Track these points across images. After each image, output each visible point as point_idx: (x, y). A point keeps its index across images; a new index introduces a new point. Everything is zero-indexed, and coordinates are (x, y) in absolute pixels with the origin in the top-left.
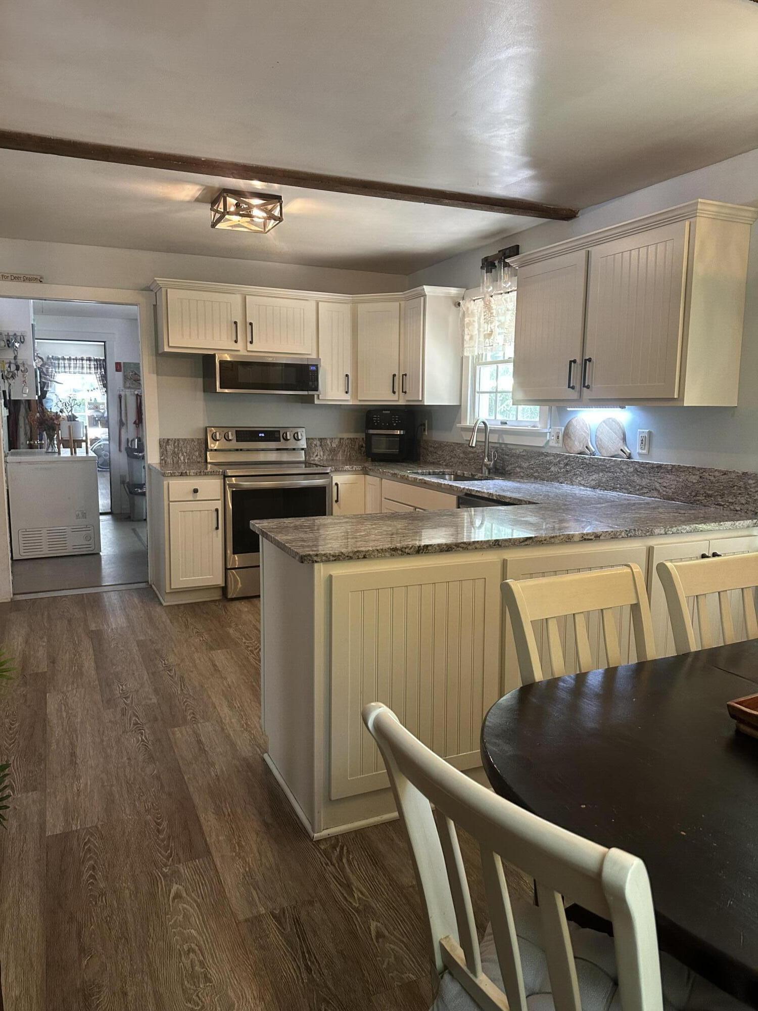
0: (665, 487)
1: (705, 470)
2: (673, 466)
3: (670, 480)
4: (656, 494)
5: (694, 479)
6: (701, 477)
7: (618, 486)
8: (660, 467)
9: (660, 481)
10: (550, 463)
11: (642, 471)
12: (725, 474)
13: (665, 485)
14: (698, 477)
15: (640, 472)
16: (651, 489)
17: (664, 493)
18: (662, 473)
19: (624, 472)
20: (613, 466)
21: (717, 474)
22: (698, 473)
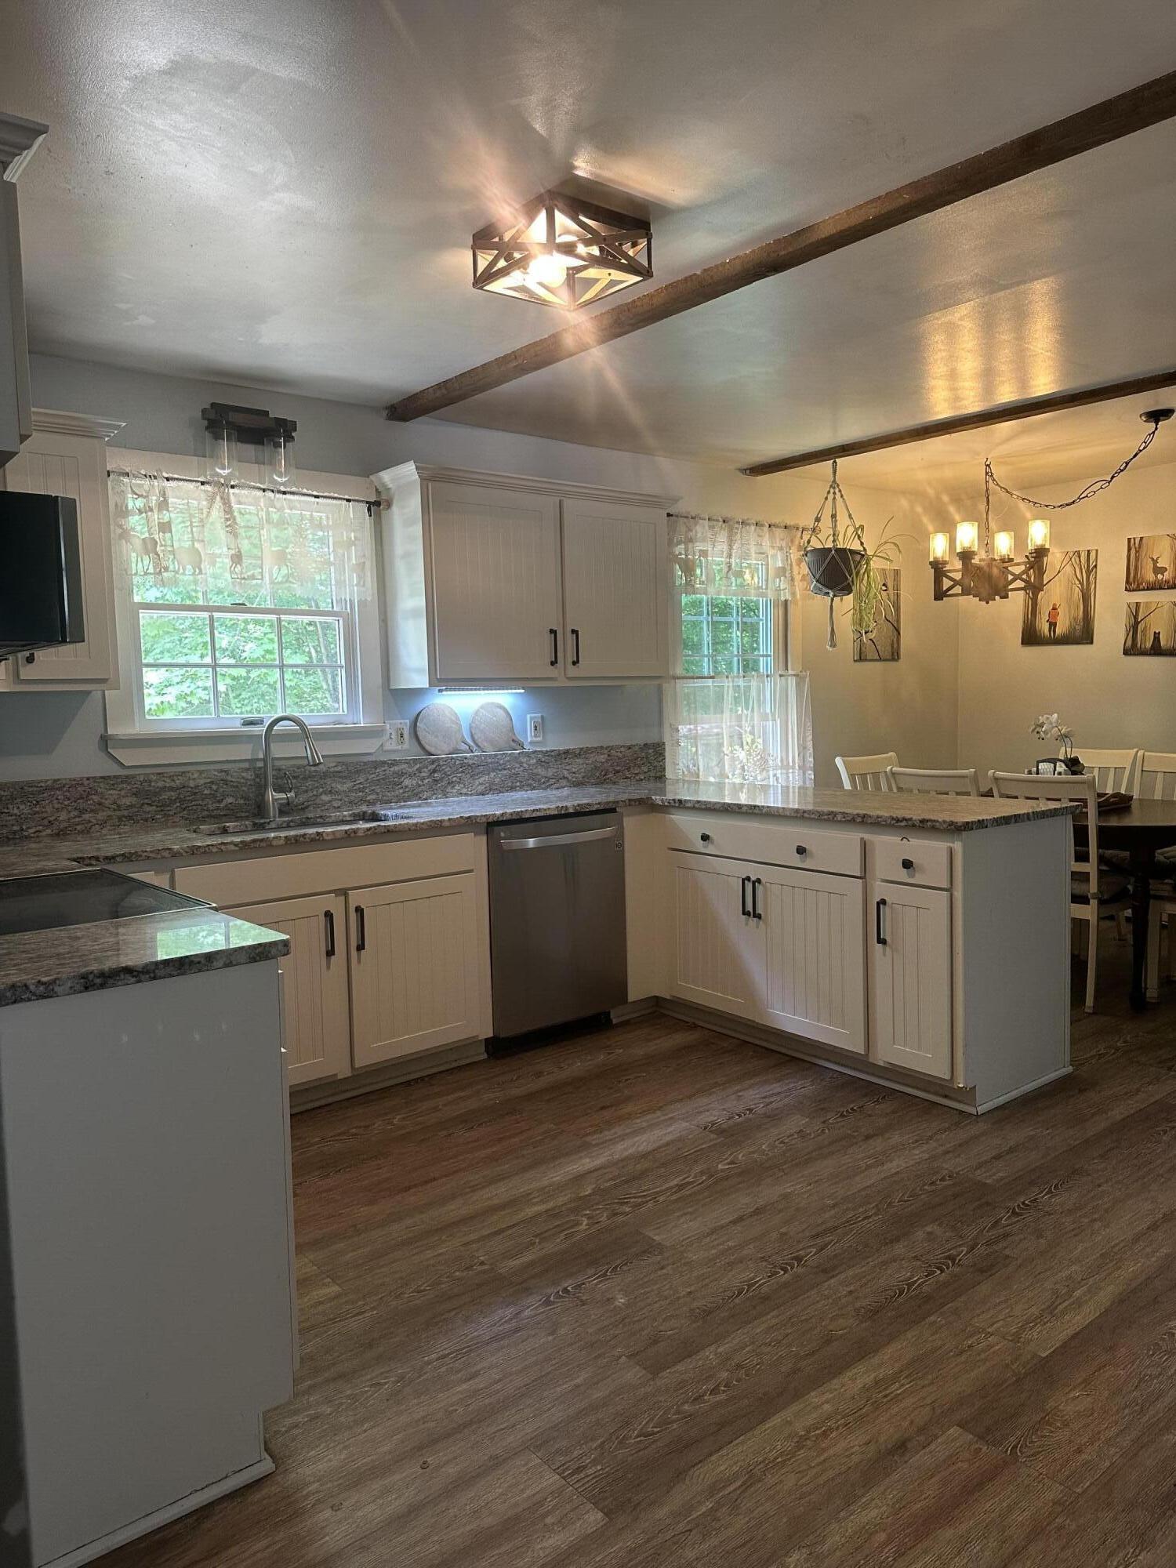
0: (574, 773)
1: (612, 748)
2: (581, 749)
3: (578, 766)
4: (564, 782)
5: (602, 758)
6: (609, 755)
7: (518, 784)
8: (567, 752)
9: (567, 768)
10: (402, 774)
11: (547, 761)
12: (630, 748)
13: (574, 770)
14: (606, 756)
15: (544, 762)
16: (559, 778)
17: (574, 779)
18: (570, 758)
19: (525, 765)
20: (509, 761)
21: (622, 749)
22: (606, 751)
